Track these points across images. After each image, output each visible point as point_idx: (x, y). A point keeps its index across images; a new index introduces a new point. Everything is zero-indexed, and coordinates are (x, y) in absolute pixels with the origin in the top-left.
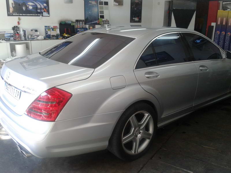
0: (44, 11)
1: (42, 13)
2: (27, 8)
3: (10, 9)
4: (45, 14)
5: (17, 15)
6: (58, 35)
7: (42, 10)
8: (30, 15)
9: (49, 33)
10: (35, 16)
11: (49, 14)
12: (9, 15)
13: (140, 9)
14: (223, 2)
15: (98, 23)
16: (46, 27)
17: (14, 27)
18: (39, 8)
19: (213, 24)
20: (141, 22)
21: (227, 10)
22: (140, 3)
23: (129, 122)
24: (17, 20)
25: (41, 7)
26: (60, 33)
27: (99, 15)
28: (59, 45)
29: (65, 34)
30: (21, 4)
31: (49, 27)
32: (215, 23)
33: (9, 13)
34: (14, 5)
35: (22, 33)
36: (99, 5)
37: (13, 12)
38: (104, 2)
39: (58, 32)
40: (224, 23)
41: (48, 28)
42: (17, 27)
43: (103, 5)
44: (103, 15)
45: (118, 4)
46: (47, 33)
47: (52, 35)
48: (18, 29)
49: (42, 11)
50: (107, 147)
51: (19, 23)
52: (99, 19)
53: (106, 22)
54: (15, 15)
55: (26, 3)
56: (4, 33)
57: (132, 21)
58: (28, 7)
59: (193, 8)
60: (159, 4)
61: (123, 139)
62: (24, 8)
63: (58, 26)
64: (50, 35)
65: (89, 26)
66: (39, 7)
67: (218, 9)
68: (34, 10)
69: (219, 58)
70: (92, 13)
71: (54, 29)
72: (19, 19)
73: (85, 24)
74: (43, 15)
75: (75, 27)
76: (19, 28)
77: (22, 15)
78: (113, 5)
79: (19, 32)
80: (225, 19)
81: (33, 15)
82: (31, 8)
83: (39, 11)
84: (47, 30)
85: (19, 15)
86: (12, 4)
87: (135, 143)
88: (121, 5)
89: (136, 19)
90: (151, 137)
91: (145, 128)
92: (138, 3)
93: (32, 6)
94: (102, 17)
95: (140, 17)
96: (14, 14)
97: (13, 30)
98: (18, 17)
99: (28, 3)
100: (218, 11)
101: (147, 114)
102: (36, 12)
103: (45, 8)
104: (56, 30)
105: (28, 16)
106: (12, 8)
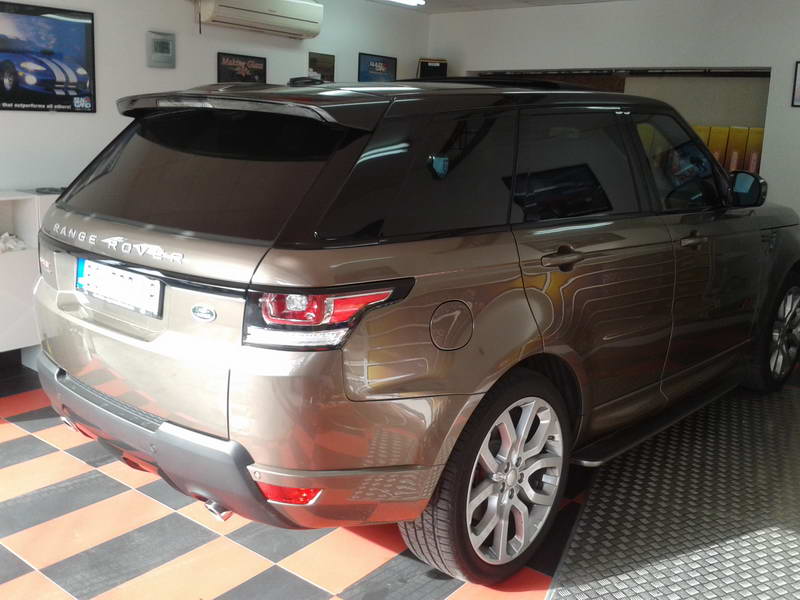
1: (71, 99)
2: (18, 81)
4: (80, 102)
7: (70, 89)
8: (27, 106)
10: (43, 110)
11: (93, 102)
18: (61, 83)
25: (67, 77)
45: (319, 76)
49: (72, 93)
55: (15, 63)
62: (7, 82)
66: (60, 77)
68: (40, 90)
74: (75, 108)
82: (31, 80)
83: (59, 93)
93: (36, 73)
99: (23, 65)
102: (51, 97)
103: (81, 80)
105: (21, 109)
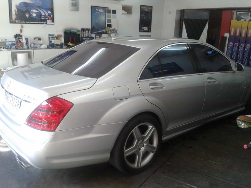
0: (49, 19)
1: (46, 20)
2: (30, 15)
3: (13, 16)
4: (49, 22)
5: (19, 22)
6: (63, 44)
8: (33, 22)
9: (53, 42)
10: (39, 24)
11: (53, 22)
12: (11, 22)
13: (150, 18)
14: (237, 12)
15: (105, 32)
16: (49, 35)
17: (17, 34)
18: (43, 16)
19: (227, 35)
20: (150, 32)
21: (241, 20)
22: (150, 12)
23: (132, 134)
24: (20, 28)
25: (45, 14)
26: (64, 42)
27: (107, 24)
28: (63, 54)
29: (69, 43)
30: (24, 11)
31: (53, 35)
32: (229, 34)
33: (11, 20)
34: (17, 12)
35: (24, 41)
36: (107, 13)
37: (16, 19)
38: (112, 10)
39: (62, 40)
40: (237, 34)
41: (52, 37)
42: (19, 35)
43: (111, 13)
44: (111, 24)
45: (126, 13)
46: (50, 42)
47: (56, 44)
48: (20, 38)
49: (46, 19)
50: (108, 159)
51: (21, 31)
52: (106, 28)
53: (113, 31)
54: (18, 22)
55: (30, 10)
56: (5, 41)
57: (141, 30)
58: (32, 15)
59: (205, 18)
60: (170, 13)
61: (126, 151)
62: (27, 16)
63: (63, 34)
64: (54, 44)
65: (95, 35)
66: (43, 14)
67: (232, 19)
68: (37, 18)
69: (229, 70)
70: (99, 22)
71: (58, 38)
72: (22, 27)
73: (92, 33)
74: (48, 23)
75: (81, 36)
76: (21, 36)
77: (25, 22)
78: (121, 14)
79: (21, 41)
80: (238, 30)
81: (37, 22)
82: (34, 15)
83: (43, 18)
84: (51, 39)
85: (21, 22)
86: (15, 11)
87: (138, 156)
88: (129, 14)
89: (146, 29)
90: (155, 151)
91: (148, 141)
92: (147, 11)
93: (36, 13)
94: (110, 26)
95: (149, 27)
96: (16, 22)
97: (14, 39)
98: (20, 25)
99: (32, 11)
100: (232, 21)
101: (152, 127)
102: (40, 20)
103: (49, 15)
104: (60, 39)
105: (31, 23)
106: (15, 15)
